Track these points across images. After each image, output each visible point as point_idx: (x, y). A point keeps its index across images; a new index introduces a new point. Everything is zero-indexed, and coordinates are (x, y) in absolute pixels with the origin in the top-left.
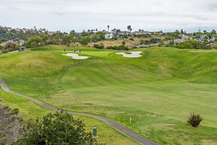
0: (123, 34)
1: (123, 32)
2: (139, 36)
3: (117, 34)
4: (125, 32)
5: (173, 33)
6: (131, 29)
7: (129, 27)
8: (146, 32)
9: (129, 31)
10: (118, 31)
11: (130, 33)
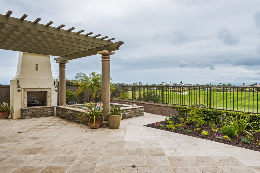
0: (178, 86)
1: (178, 85)
2: (187, 87)
3: (175, 86)
4: (179, 85)
5: (205, 85)
6: (182, 83)
7: (181, 82)
8: (190, 85)
9: (181, 84)
10: (176, 84)
11: (182, 85)
